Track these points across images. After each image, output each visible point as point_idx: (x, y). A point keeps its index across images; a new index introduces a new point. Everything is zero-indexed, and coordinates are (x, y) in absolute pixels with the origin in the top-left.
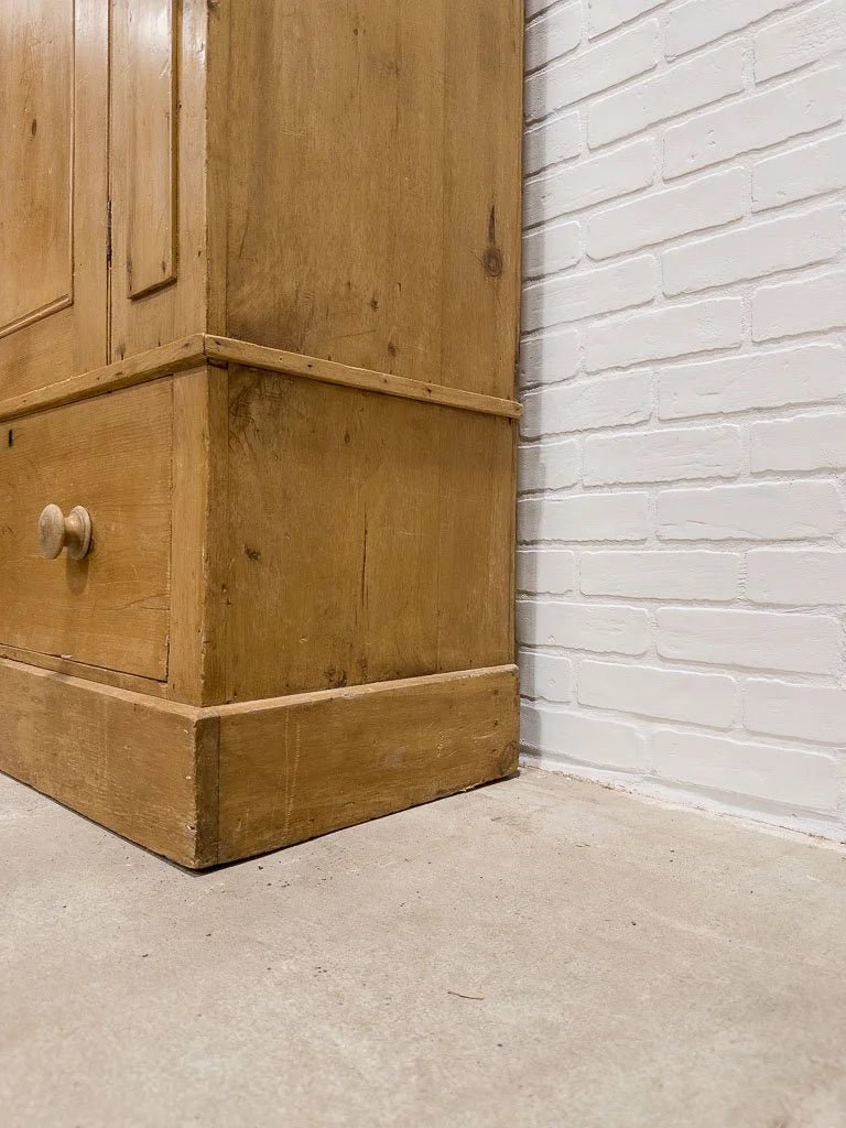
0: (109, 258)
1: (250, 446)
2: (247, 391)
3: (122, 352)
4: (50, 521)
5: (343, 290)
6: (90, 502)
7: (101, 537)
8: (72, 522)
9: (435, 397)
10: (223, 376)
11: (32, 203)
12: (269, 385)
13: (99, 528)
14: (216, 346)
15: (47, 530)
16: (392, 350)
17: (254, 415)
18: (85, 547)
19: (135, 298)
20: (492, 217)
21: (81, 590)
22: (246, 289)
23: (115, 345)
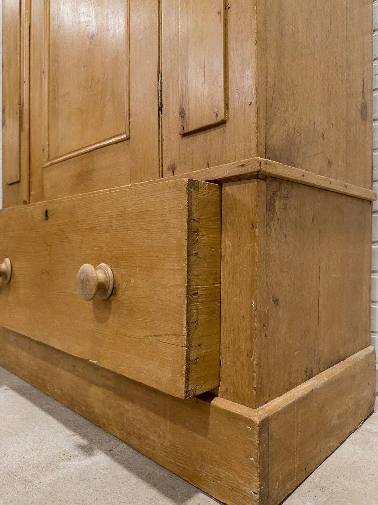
0: (160, 109)
1: (275, 229)
2: (274, 194)
3: (173, 169)
4: (87, 276)
5: (312, 127)
6: (114, 262)
7: (122, 286)
8: (101, 275)
9: (349, 191)
10: (263, 185)
11: (92, 79)
12: (284, 189)
13: (120, 279)
14: (266, 166)
15: (84, 282)
16: (330, 164)
17: (277, 210)
18: (109, 292)
19: (185, 135)
20: (363, 85)
21: (106, 319)
22: (274, 127)
23: (166, 164)
